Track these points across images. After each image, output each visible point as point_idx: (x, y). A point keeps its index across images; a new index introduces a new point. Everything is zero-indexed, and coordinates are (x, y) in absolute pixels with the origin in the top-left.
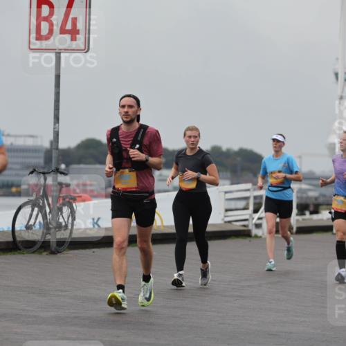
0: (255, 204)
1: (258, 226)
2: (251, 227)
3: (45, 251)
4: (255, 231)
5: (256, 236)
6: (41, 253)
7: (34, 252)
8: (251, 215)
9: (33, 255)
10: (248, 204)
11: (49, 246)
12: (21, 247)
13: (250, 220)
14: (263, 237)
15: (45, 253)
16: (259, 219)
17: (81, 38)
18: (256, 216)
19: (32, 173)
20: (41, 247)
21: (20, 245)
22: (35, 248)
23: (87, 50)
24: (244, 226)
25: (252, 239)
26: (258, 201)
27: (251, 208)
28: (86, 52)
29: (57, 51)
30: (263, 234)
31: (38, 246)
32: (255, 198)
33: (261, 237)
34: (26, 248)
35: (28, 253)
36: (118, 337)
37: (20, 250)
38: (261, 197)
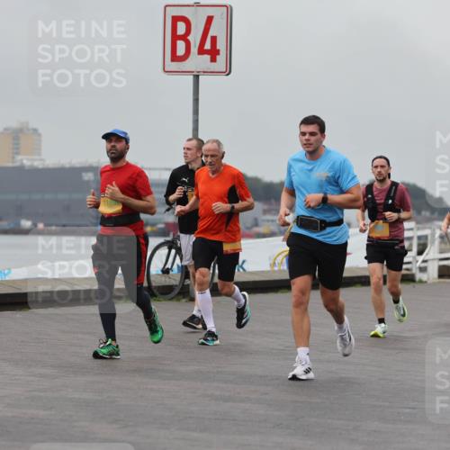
0: (419, 245)
1: (423, 270)
2: (415, 270)
3: (184, 298)
4: (419, 276)
5: (421, 281)
6: (179, 300)
7: (171, 299)
8: (414, 258)
9: (170, 302)
10: (411, 245)
11: (188, 292)
12: (157, 293)
13: (414, 263)
14: (429, 282)
15: (184, 300)
16: (424, 261)
17: (221, 58)
18: (421, 258)
19: (168, 210)
20: (179, 293)
21: (155, 291)
22: (173, 294)
23: (228, 72)
24: (407, 269)
25: (415, 285)
26: (422, 242)
27: (415, 249)
28: (228, 75)
29: (195, 73)
30: (428, 279)
31: (176, 291)
32: (419, 238)
33: (426, 282)
34: (162, 294)
35: (165, 300)
36: (266, 394)
37: (156, 296)
38: (426, 237)
